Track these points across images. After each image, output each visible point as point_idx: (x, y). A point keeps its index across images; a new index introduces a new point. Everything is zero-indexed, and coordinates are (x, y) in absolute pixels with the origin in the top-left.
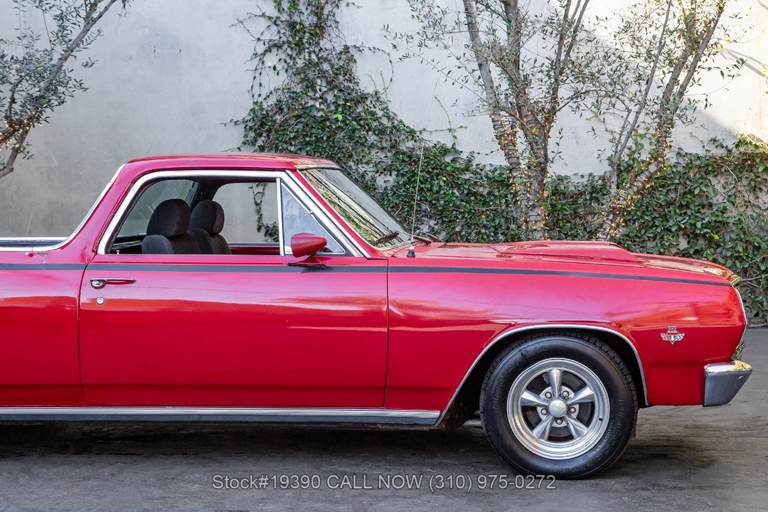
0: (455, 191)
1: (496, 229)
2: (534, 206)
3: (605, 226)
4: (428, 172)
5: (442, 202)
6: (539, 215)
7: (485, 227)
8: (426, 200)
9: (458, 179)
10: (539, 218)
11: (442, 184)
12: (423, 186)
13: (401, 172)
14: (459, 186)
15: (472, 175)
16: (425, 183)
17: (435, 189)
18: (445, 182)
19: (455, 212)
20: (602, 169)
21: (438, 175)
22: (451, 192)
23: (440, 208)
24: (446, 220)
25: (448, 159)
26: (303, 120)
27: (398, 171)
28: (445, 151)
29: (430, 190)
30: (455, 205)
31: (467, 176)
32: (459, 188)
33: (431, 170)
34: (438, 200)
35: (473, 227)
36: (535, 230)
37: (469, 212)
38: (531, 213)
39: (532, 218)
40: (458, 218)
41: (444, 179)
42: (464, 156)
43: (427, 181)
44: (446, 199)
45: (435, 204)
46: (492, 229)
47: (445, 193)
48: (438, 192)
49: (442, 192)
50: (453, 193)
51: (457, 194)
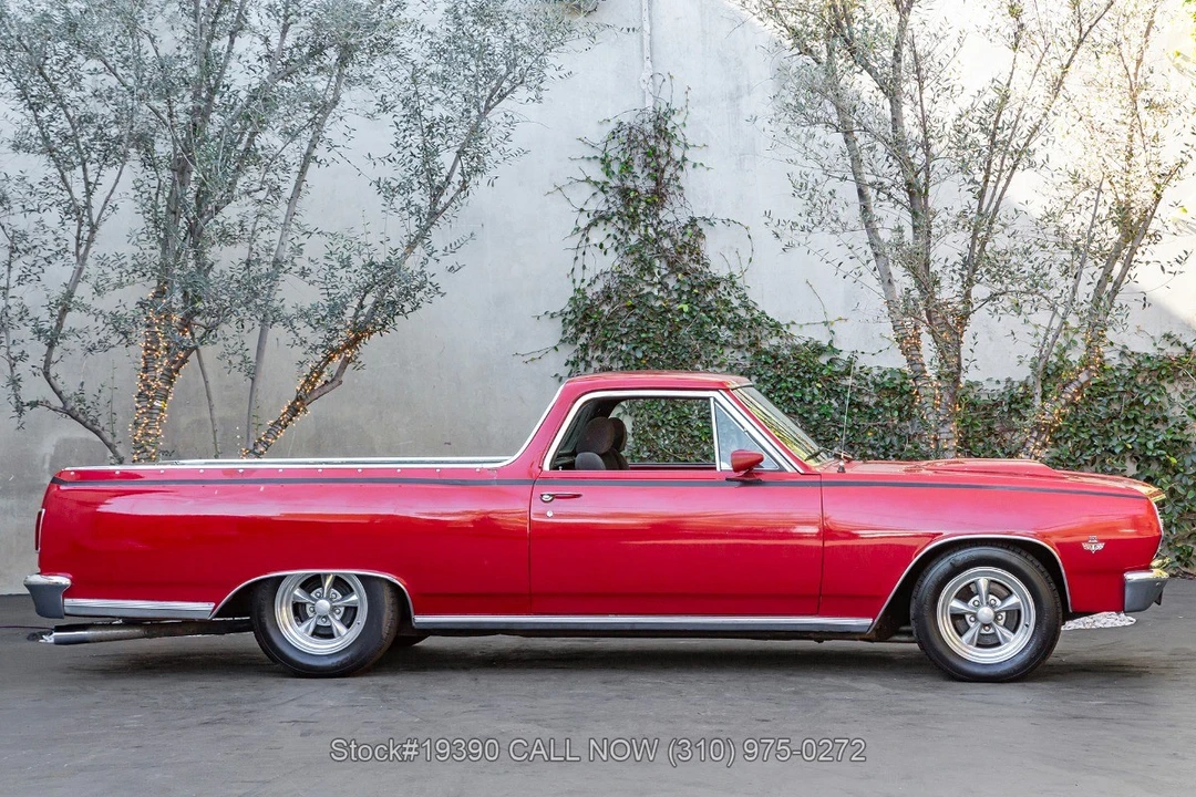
0: (833, 401)
1: (886, 450)
2: (945, 422)
3: (1028, 445)
4: (798, 377)
5: (816, 415)
6: (951, 431)
7: (872, 447)
8: (796, 413)
9: (837, 385)
10: (950, 436)
11: (816, 391)
12: (791, 395)
13: (764, 376)
14: (837, 395)
15: (854, 381)
16: (794, 392)
17: (808, 398)
18: (819, 389)
19: (832, 429)
20: (1022, 373)
21: (810, 380)
22: (827, 402)
23: (814, 423)
24: (822, 438)
25: (823, 360)
26: (637, 311)
27: (760, 375)
28: (819, 350)
29: (801, 400)
30: (832, 420)
31: (850, 381)
32: (838, 398)
33: (802, 374)
34: (810, 412)
35: (857, 447)
36: (946, 449)
37: (851, 429)
38: (942, 430)
39: (943, 436)
40: (836, 436)
41: (820, 386)
42: (844, 356)
43: (796, 388)
44: (822, 411)
45: (807, 418)
46: (882, 450)
47: (819, 404)
48: (811, 403)
49: (816, 403)
50: (830, 404)
51: (836, 405)
